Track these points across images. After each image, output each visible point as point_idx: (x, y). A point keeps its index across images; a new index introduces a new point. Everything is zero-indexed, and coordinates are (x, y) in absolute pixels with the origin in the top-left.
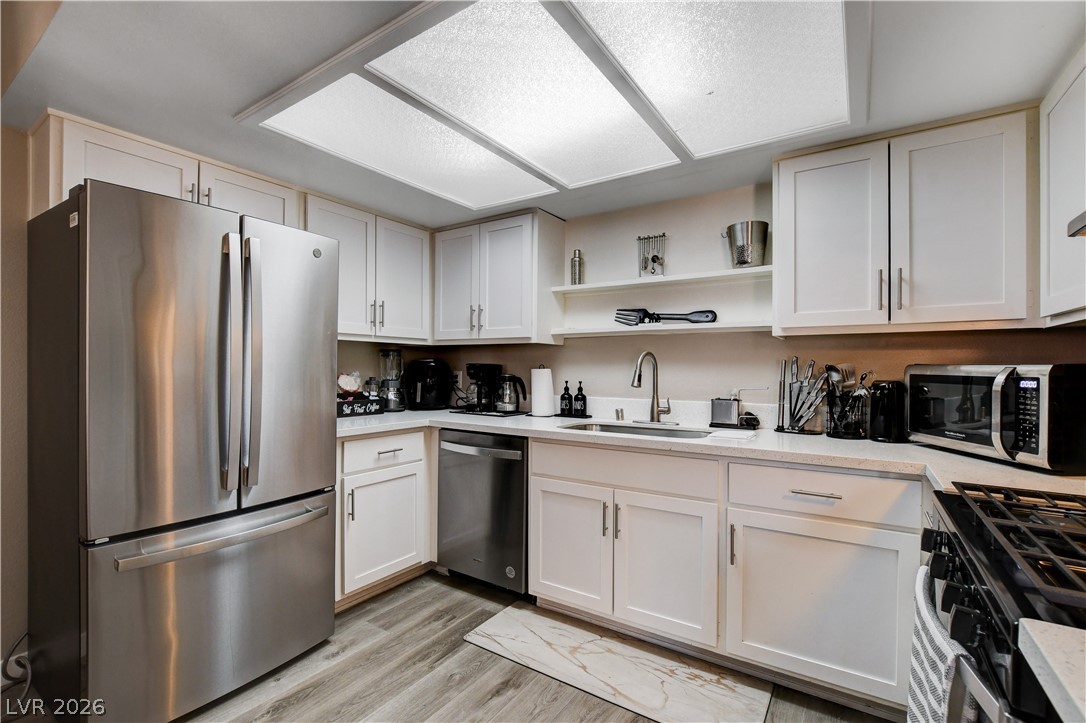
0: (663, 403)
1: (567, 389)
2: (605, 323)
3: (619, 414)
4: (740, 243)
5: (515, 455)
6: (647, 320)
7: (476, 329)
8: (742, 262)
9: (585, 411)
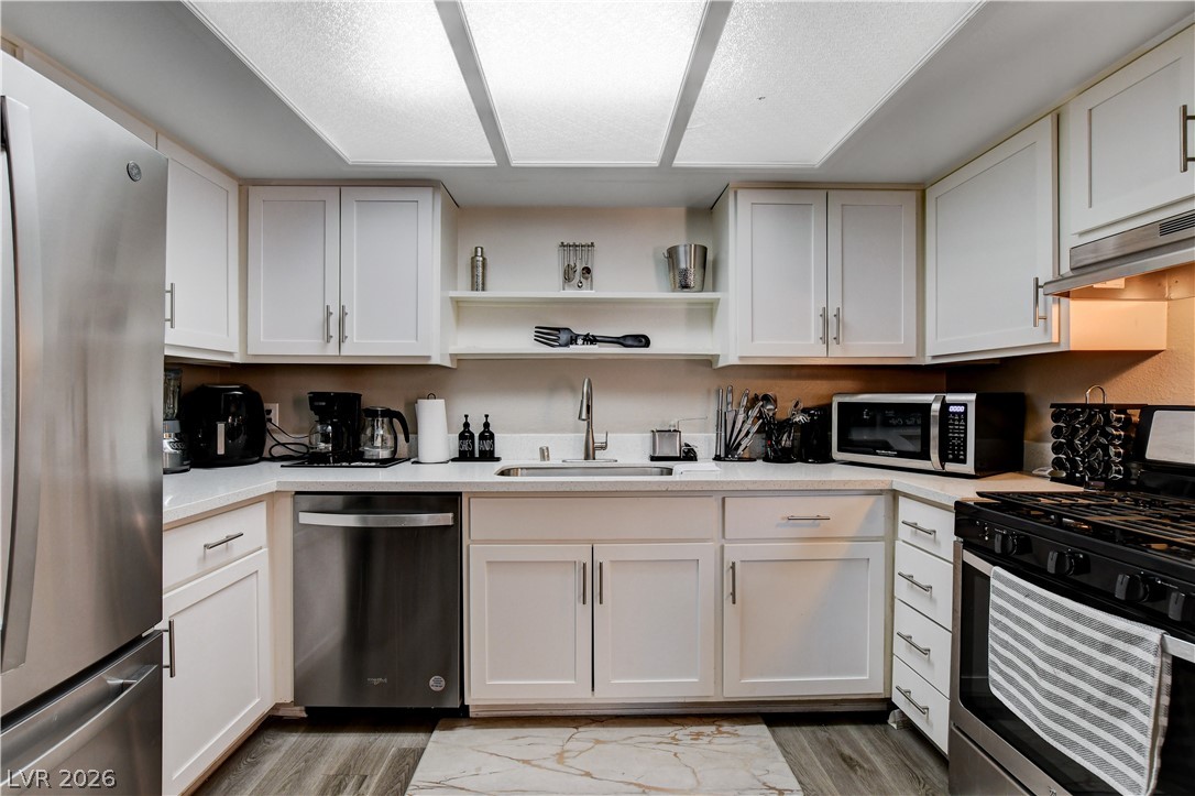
0: (599, 438)
1: (466, 425)
2: (521, 342)
3: (544, 453)
4: (683, 266)
5: (445, 519)
6: (580, 341)
7: (335, 340)
8: (685, 286)
9: (492, 452)
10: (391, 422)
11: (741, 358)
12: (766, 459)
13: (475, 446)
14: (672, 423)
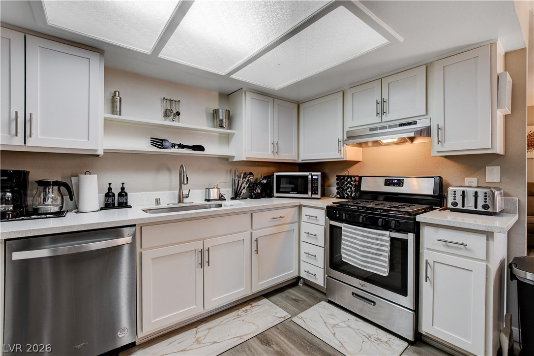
0: (185, 192)
1: (110, 189)
3: (158, 201)
4: (221, 118)
6: (176, 147)
7: (21, 135)
8: (221, 127)
9: (126, 203)
10: (59, 190)
11: (247, 158)
12: (251, 197)
13: (116, 200)
14: (215, 185)
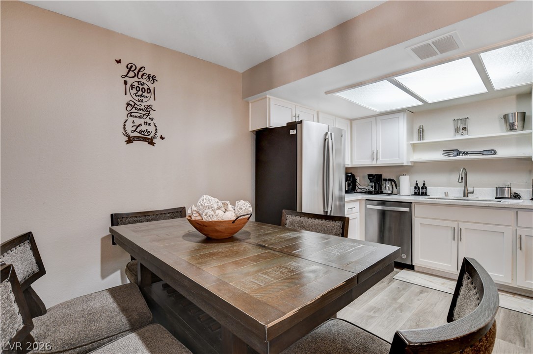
0: (470, 189)
1: (417, 184)
2: (438, 156)
3: (446, 194)
4: (511, 121)
5: (407, 210)
6: (461, 154)
7: (375, 160)
8: (512, 129)
9: (426, 193)
10: (391, 183)
13: (420, 191)
14: (507, 184)
